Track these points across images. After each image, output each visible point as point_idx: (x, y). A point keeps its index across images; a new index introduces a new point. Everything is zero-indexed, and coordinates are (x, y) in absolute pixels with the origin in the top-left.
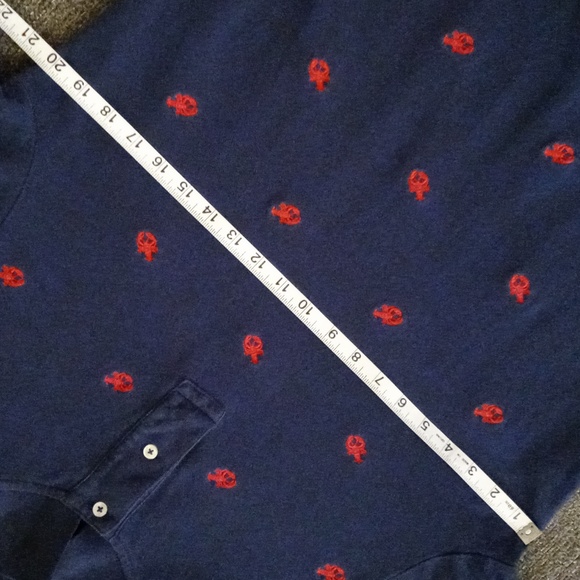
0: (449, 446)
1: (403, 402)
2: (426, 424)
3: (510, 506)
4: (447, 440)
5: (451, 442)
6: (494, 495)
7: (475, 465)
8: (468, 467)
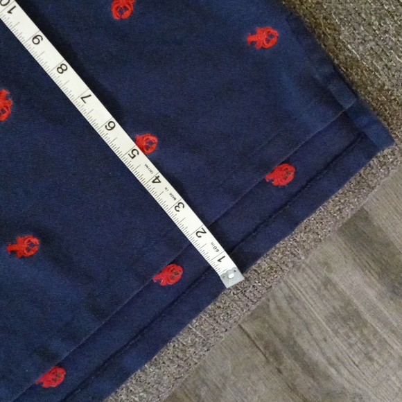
0: (157, 178)
1: (112, 125)
2: (135, 152)
3: (215, 248)
4: (156, 171)
5: (160, 174)
6: (199, 234)
7: (183, 201)
8: (175, 203)
